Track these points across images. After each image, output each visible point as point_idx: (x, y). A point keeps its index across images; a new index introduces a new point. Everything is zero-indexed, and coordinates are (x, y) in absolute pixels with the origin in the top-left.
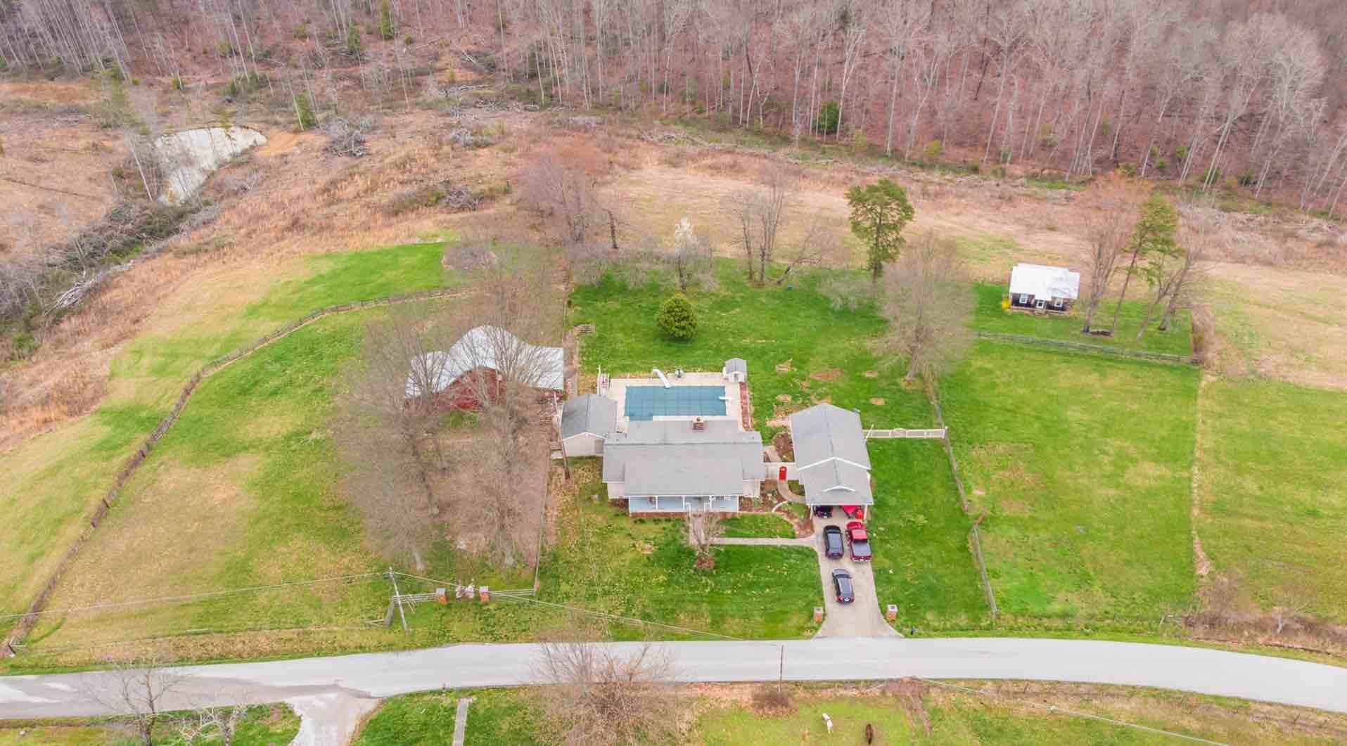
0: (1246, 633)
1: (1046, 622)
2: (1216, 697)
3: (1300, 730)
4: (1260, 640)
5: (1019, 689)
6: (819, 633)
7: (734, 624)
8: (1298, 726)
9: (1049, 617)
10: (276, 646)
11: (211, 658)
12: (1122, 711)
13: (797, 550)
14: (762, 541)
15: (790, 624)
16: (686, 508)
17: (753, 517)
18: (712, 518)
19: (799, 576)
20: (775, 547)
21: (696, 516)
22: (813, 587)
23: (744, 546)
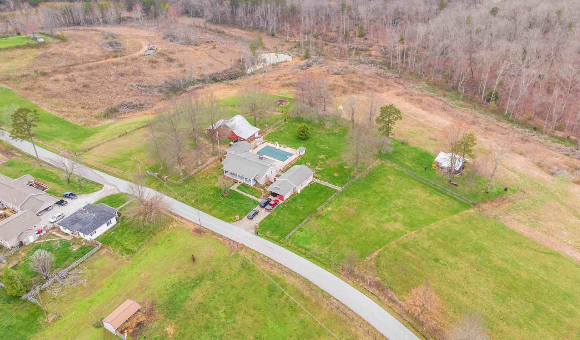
0: (358, 280)
1: (300, 249)
2: (322, 290)
3: (338, 312)
4: (361, 284)
5: (267, 260)
6: (234, 223)
7: (216, 211)
8: (338, 310)
9: (302, 248)
10: (116, 173)
11: (99, 169)
12: (290, 280)
13: (254, 201)
14: (248, 195)
15: (229, 217)
16: (238, 179)
17: (254, 189)
18: (243, 185)
19: (246, 208)
20: (250, 198)
21: (240, 183)
22: (246, 211)
23: (242, 194)
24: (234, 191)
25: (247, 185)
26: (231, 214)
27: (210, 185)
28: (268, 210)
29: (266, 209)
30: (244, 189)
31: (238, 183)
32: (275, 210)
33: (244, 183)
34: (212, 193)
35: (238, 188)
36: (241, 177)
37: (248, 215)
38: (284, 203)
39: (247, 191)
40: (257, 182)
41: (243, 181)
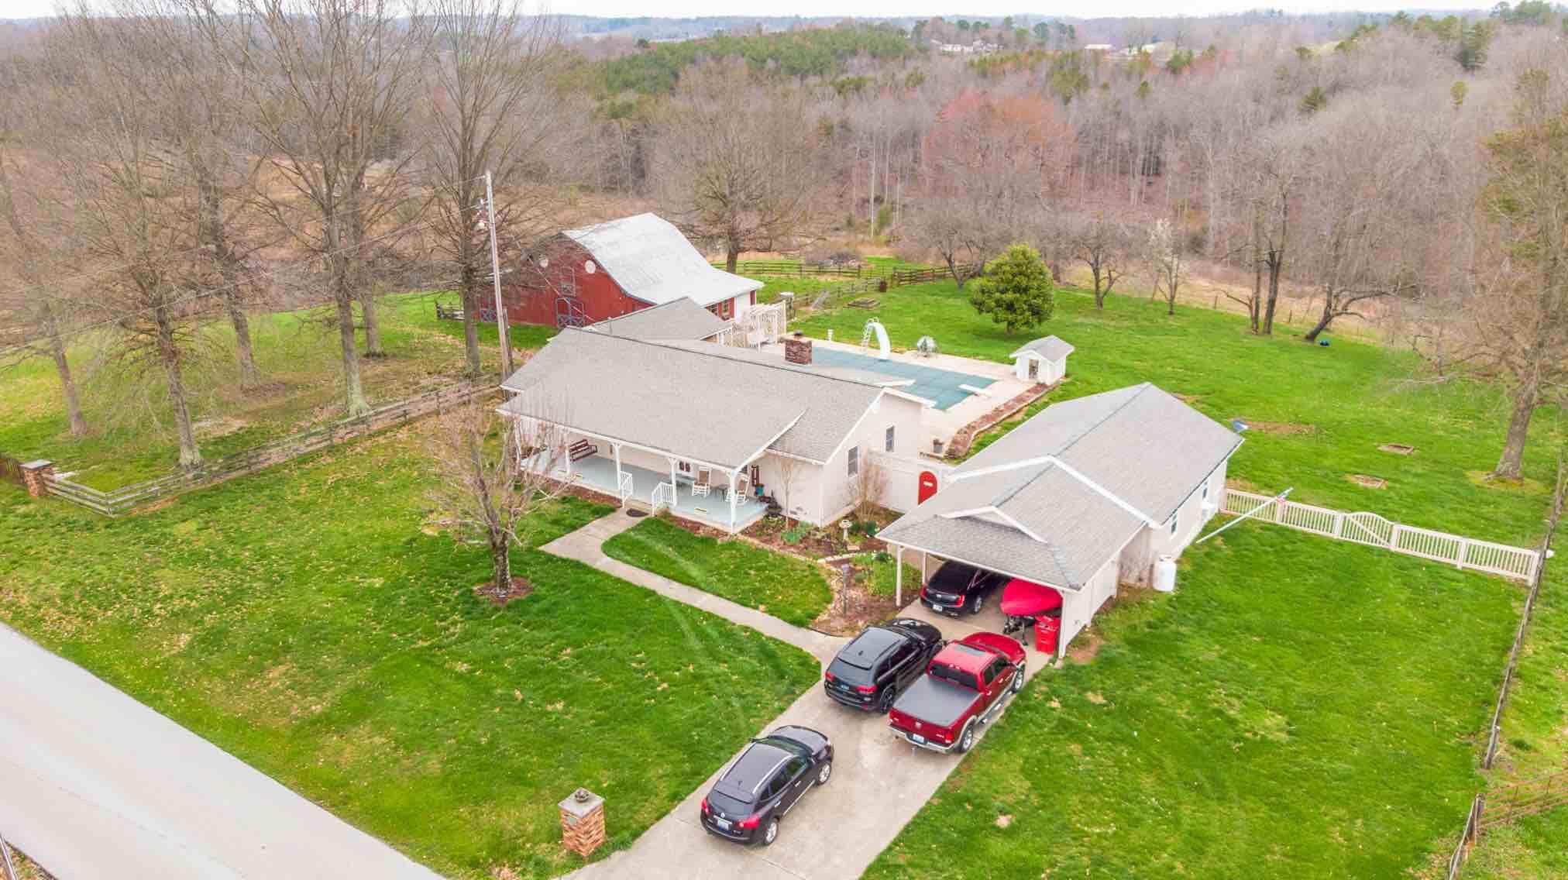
13: (769, 652)
14: (706, 602)
15: (488, 816)
16: (622, 487)
17: (756, 553)
18: (664, 525)
19: (682, 713)
20: (720, 623)
21: (632, 513)
22: (692, 750)
23: (650, 593)
24: (578, 565)
25: (697, 526)
26: (518, 778)
27: (388, 524)
28: (931, 732)
29: (904, 722)
30: (670, 552)
31: (621, 514)
32: (999, 737)
33: (666, 514)
34: (378, 582)
35: (615, 546)
36: (645, 477)
37: (703, 791)
38: (1072, 674)
39: (694, 571)
40: (773, 507)
41: (655, 501)
